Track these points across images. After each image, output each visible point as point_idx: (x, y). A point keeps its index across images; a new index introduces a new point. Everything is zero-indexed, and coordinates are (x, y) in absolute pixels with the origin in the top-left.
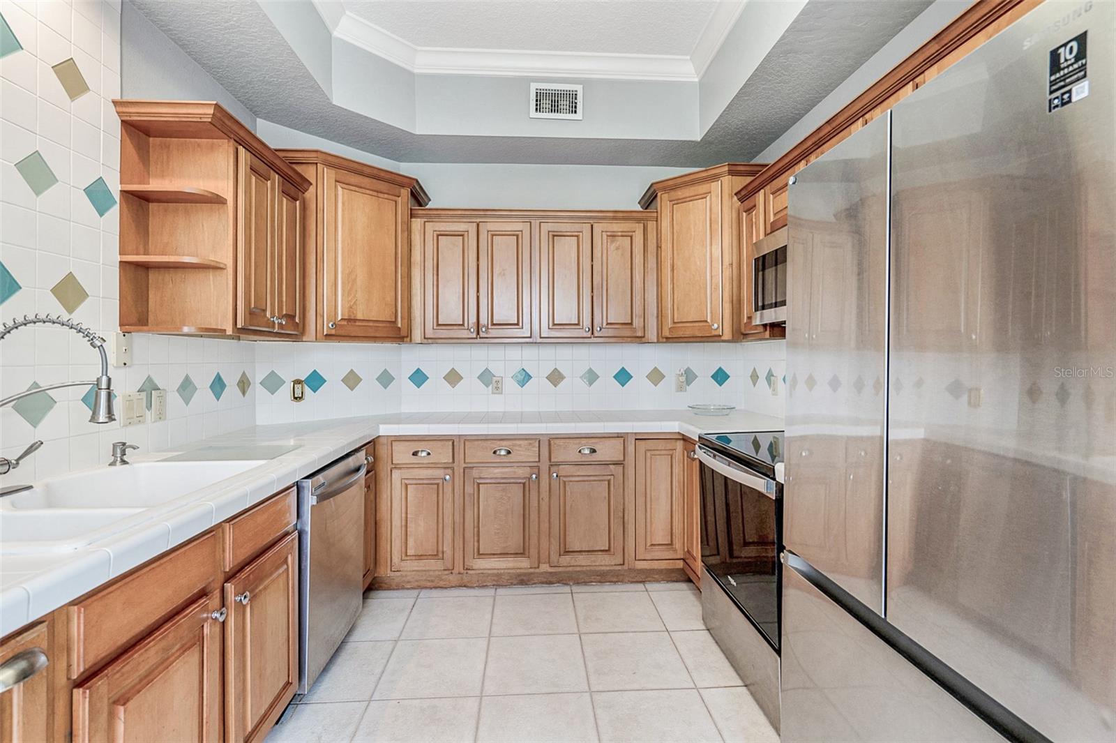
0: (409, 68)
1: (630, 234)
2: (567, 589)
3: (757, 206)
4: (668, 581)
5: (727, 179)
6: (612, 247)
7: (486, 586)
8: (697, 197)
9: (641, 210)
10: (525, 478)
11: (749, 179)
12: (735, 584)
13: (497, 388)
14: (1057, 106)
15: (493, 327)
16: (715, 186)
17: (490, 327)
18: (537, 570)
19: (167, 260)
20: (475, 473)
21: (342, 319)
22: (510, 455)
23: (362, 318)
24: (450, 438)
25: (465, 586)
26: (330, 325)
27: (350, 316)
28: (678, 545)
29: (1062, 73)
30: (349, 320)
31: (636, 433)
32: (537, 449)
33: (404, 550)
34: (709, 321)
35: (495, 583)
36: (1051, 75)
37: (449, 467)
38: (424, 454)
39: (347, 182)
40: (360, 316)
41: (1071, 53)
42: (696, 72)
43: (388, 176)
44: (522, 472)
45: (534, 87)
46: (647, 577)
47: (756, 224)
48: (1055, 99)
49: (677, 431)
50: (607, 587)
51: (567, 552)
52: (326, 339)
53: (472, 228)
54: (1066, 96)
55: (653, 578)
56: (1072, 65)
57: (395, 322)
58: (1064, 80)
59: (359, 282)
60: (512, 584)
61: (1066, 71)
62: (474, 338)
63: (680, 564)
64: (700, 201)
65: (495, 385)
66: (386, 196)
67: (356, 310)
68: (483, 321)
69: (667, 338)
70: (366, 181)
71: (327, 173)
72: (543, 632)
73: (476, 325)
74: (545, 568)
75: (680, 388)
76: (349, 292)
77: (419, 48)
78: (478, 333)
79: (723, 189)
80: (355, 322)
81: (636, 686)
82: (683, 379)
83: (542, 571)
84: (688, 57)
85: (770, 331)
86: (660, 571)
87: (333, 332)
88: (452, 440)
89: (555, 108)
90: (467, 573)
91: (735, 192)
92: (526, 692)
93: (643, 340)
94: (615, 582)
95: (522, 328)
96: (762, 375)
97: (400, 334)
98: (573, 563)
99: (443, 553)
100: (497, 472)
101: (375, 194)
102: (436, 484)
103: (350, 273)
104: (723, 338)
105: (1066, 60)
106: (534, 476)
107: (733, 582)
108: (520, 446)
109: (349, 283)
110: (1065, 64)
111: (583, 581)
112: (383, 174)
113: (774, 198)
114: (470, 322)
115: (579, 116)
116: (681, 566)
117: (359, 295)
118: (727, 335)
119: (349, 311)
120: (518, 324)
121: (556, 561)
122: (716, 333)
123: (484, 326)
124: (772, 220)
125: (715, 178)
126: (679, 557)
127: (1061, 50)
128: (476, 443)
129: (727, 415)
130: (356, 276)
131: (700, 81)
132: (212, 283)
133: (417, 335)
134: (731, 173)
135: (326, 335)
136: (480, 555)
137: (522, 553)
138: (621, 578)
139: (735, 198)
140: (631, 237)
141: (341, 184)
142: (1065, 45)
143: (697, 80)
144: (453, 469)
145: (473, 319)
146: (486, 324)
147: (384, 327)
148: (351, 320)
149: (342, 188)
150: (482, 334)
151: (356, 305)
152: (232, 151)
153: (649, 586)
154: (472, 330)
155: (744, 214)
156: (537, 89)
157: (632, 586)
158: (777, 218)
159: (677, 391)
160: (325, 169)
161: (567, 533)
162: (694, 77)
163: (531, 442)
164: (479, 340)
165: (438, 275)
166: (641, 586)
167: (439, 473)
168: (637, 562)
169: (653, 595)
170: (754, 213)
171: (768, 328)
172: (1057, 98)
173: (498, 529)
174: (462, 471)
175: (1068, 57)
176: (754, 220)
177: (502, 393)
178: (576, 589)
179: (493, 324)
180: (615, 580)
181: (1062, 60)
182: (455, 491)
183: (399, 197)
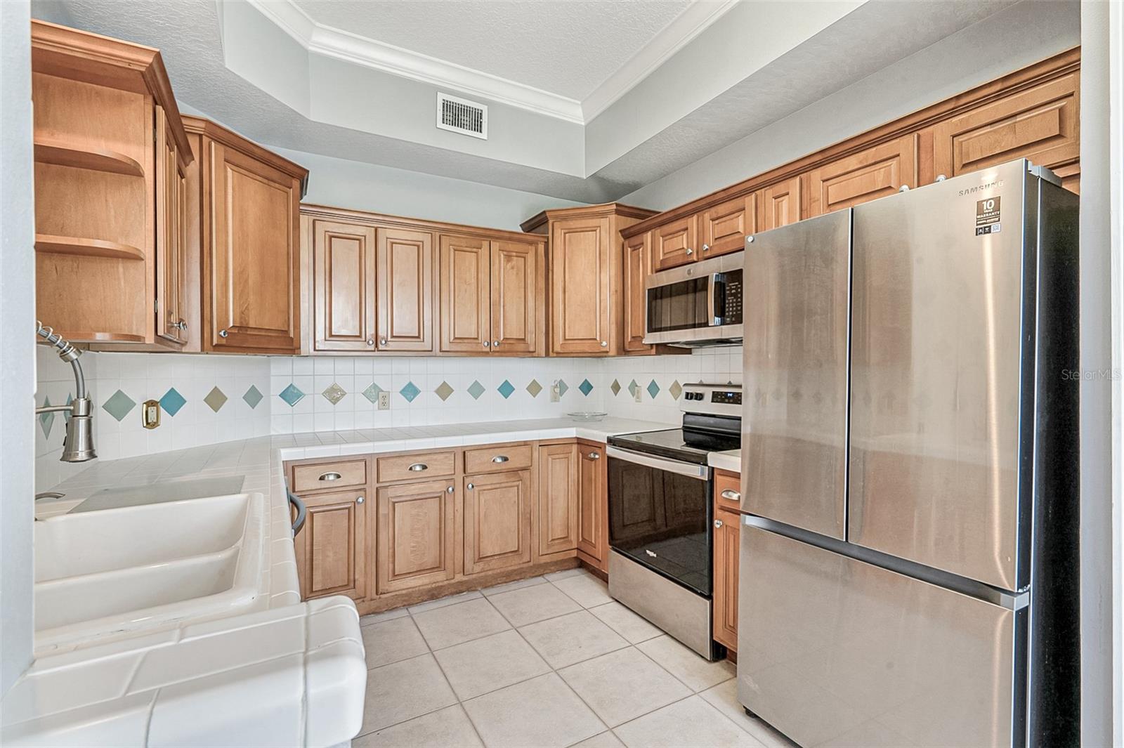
0: (301, 42)
1: (524, 255)
2: (477, 594)
3: (645, 244)
4: (562, 570)
5: (613, 217)
6: (508, 266)
7: (396, 608)
8: (588, 229)
9: (522, 232)
10: (441, 492)
11: (639, 221)
12: (655, 555)
13: (384, 404)
14: (981, 233)
15: (392, 340)
16: (604, 222)
17: (389, 339)
18: (453, 581)
19: (77, 244)
20: (391, 492)
21: (233, 327)
22: (426, 470)
23: (254, 326)
24: (361, 458)
25: (373, 613)
26: (222, 333)
27: (241, 323)
28: (573, 537)
29: (985, 216)
30: (240, 328)
31: (540, 440)
32: (453, 462)
33: (308, 586)
34: (598, 339)
35: (405, 603)
36: (977, 215)
37: (362, 489)
38: (331, 478)
39: (236, 162)
40: (252, 324)
41: (990, 206)
42: (584, 116)
43: (279, 163)
44: (438, 487)
45: (441, 97)
46: (545, 570)
47: (643, 259)
48: (980, 229)
49: (575, 436)
50: (513, 586)
51: (480, 559)
52: (214, 351)
53: (370, 234)
54: (987, 229)
55: (550, 570)
56: (991, 213)
57: (287, 332)
58: (986, 220)
59: (250, 282)
60: (423, 601)
61: (987, 215)
62: (372, 351)
63: (574, 553)
64: (590, 233)
65: (381, 401)
66: (277, 185)
67: (249, 317)
68: (382, 333)
69: (557, 353)
70: (257, 165)
71: (215, 149)
72: (481, 635)
73: (374, 336)
74: (459, 577)
75: (555, 399)
76: (241, 294)
77: (318, 24)
78: (376, 346)
79: (609, 226)
80: (247, 331)
81: (588, 657)
82: (557, 390)
83: (457, 581)
84: (579, 103)
85: (656, 349)
86: (556, 563)
87: (224, 342)
88: (364, 460)
89: (456, 122)
90: (380, 598)
91: (620, 229)
92: (499, 686)
93: (534, 354)
94: (518, 580)
95: (423, 341)
96: (625, 385)
97: (292, 345)
98: (487, 567)
99: (354, 581)
100: (415, 489)
101: (266, 181)
102: (346, 508)
103: (241, 273)
104: (610, 354)
105: (987, 209)
106: (450, 489)
107: (652, 554)
108: (436, 460)
109: (240, 283)
110: (987, 211)
111: (490, 584)
112: (275, 160)
113: (664, 241)
114: (367, 334)
115: (484, 135)
116: (575, 555)
117: (252, 298)
118: (613, 351)
119: (241, 318)
120: (418, 337)
121: (471, 568)
122: (604, 350)
123: (383, 339)
124: (661, 258)
125: (603, 215)
126: (574, 547)
127: (985, 203)
128: (391, 460)
129: (601, 421)
130: (248, 276)
131: (586, 126)
132: (121, 276)
133: (306, 346)
134: (618, 212)
135: (216, 345)
136: (395, 576)
137: (439, 567)
138: (523, 575)
139: (620, 234)
140: (525, 258)
141: (230, 165)
142: (987, 201)
143: (583, 124)
144: (364, 490)
145: (370, 331)
146: (385, 336)
147: (278, 337)
148: (242, 328)
149: (233, 170)
150: (381, 347)
151: (248, 310)
152: (149, 109)
153: (547, 577)
154: (371, 342)
155: (629, 249)
156: (444, 100)
157: (534, 580)
158: (666, 257)
159: (552, 401)
160: (213, 143)
161: (481, 540)
162: (581, 121)
163: (447, 455)
164: (377, 353)
165: (331, 281)
166: (540, 579)
167: (352, 496)
168: (540, 557)
169: (556, 584)
170: (641, 250)
171: (654, 346)
172: (981, 228)
173: (413, 547)
174: (375, 490)
175: (989, 208)
176: (641, 256)
177: (389, 409)
178: (486, 592)
179: (393, 337)
180: (518, 578)
181: (985, 208)
182: (367, 515)
183: (290, 188)
